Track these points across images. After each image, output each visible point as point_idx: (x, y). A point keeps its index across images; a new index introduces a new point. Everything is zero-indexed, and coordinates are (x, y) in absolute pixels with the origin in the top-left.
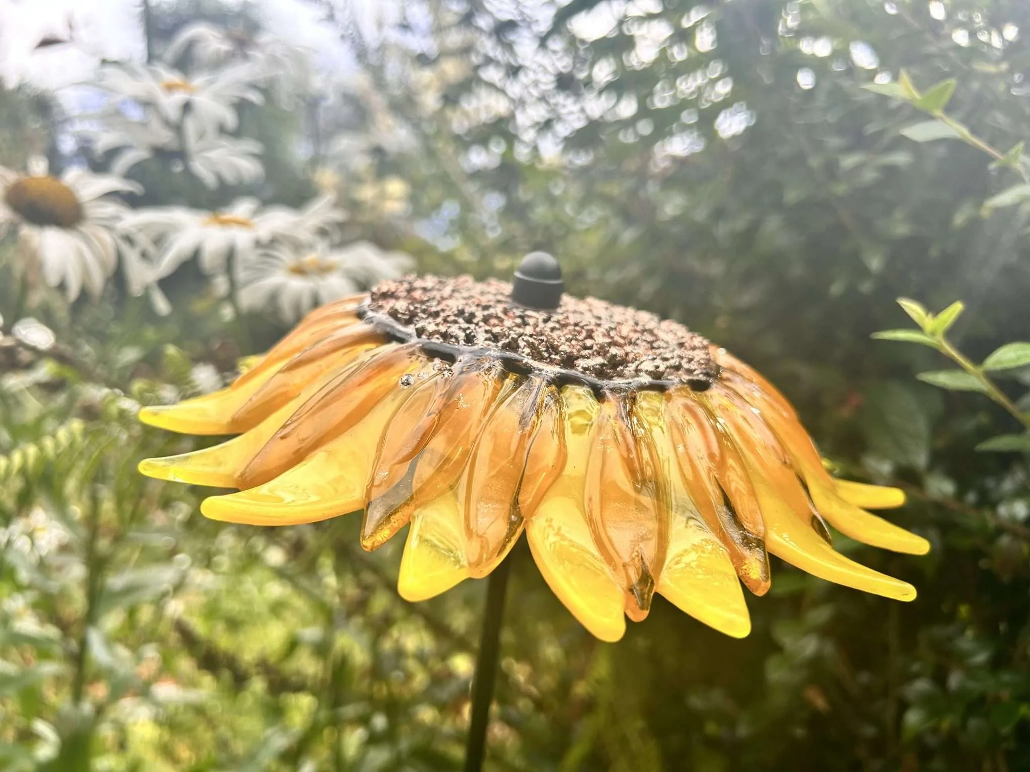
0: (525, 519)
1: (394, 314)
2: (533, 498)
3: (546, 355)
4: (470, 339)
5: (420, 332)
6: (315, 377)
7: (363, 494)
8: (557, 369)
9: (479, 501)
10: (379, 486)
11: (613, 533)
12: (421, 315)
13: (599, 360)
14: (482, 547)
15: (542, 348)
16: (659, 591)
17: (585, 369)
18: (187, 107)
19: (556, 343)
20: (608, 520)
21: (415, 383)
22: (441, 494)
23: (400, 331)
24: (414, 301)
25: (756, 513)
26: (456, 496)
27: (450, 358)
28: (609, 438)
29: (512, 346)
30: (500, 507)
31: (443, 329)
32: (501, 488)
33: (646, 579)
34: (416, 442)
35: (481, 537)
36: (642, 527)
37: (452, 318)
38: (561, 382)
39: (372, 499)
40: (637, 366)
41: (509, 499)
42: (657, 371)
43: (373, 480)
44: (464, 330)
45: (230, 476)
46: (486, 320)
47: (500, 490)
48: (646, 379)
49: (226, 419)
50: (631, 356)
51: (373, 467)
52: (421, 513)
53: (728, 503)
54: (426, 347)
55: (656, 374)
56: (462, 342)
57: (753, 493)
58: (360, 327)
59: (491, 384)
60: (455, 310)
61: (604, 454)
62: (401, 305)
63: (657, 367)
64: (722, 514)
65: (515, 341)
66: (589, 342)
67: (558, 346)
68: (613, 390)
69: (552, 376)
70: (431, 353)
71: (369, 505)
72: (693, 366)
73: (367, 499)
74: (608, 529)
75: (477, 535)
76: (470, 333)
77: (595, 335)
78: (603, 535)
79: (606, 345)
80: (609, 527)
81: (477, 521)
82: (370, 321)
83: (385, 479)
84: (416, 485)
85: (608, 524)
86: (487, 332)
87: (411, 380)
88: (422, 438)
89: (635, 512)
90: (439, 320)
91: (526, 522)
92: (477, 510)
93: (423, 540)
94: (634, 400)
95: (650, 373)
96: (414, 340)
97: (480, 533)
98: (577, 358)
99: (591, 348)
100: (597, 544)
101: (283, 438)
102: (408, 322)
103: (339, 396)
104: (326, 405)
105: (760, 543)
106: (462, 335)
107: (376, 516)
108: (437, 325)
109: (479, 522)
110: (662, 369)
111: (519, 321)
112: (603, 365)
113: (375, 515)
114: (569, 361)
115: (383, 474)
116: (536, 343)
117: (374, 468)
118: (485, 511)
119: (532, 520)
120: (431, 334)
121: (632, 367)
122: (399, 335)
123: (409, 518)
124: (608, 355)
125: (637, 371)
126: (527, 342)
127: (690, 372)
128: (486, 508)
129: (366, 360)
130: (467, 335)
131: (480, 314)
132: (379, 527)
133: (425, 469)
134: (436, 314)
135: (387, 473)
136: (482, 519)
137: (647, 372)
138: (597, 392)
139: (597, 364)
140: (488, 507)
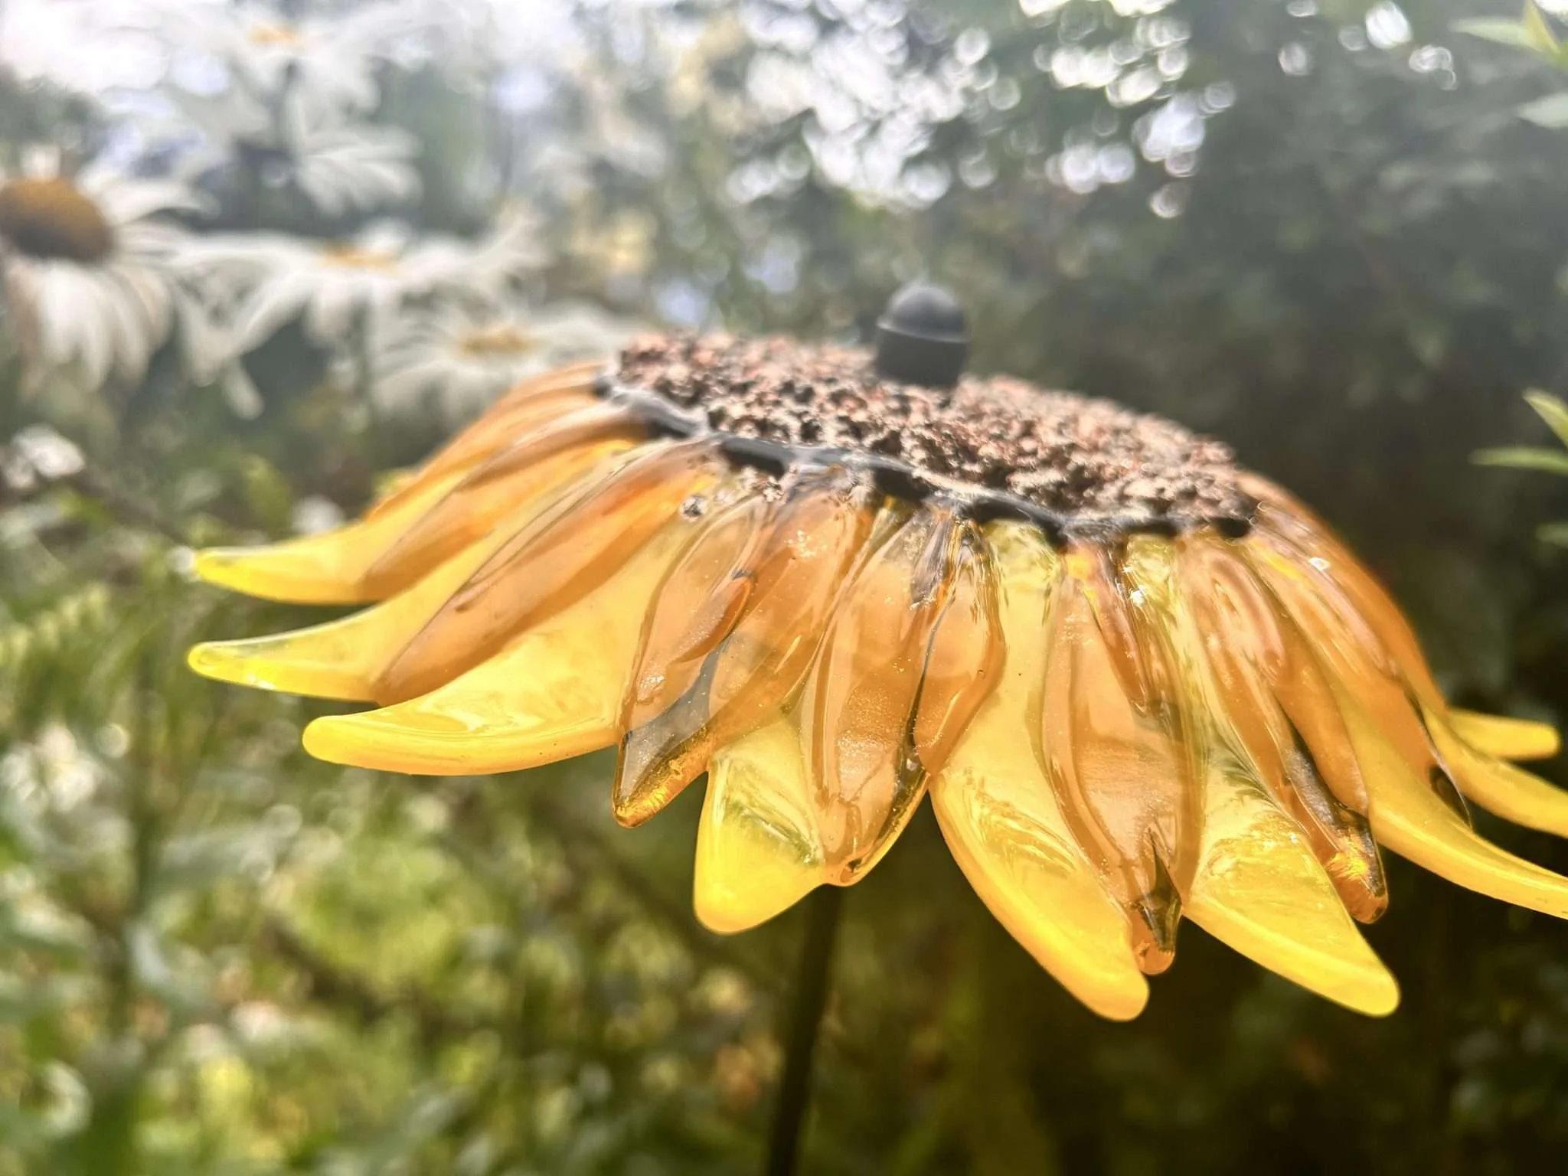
0: (928, 775)
1: (664, 388)
2: (945, 731)
3: (954, 464)
4: (810, 432)
5: (716, 419)
6: (518, 500)
7: (615, 717)
8: (977, 491)
9: (841, 733)
10: (648, 701)
11: (1099, 801)
12: (717, 389)
13: (1053, 476)
14: (849, 825)
15: (948, 451)
16: (1191, 916)
17: (1030, 491)
18: (291, 72)
19: (972, 442)
20: (1091, 778)
21: (710, 510)
22: (765, 722)
23: (679, 420)
24: (698, 366)
25: (1351, 766)
26: (796, 724)
27: (773, 466)
28: (1084, 620)
29: (891, 445)
30: (881, 749)
31: (758, 413)
32: (881, 712)
34: (715, 621)
35: (848, 805)
36: (1155, 792)
37: (772, 397)
38: (985, 514)
39: (634, 726)
40: (1123, 488)
41: (896, 733)
42: (1160, 498)
43: (633, 691)
44: (799, 416)
45: (361, 679)
46: (837, 398)
47: (880, 714)
48: (1140, 514)
49: (355, 574)
50: (1109, 472)
51: (634, 664)
52: (726, 757)
53: (1302, 745)
54: (731, 446)
55: (1159, 505)
56: (796, 438)
57: (1342, 728)
58: (602, 412)
59: (851, 520)
60: (776, 383)
61: (1075, 651)
62: (678, 372)
63: (1162, 490)
64: (1295, 767)
65: (895, 436)
66: (1028, 445)
67: (976, 449)
68: (1079, 531)
69: (969, 502)
70: (737, 458)
71: (626, 739)
72: (1216, 493)
73: (623, 728)
74: (1092, 794)
75: (841, 801)
77: (1040, 430)
78: (1082, 807)
79: (1064, 448)
80: (1094, 790)
81: (838, 774)
82: (620, 400)
83: (657, 689)
84: (716, 702)
85: (1090, 786)
86: (842, 419)
87: (702, 506)
88: (728, 613)
89: (1139, 762)
90: (751, 397)
91: (931, 779)
92: (837, 752)
93: (733, 808)
94: (1121, 550)
95: (1149, 502)
96: (704, 433)
97: (848, 798)
98: (1012, 470)
99: (1034, 453)
100: (1068, 820)
101: (462, 609)
102: (691, 402)
103: (567, 534)
104: (541, 551)
105: (1362, 824)
106: (795, 425)
107: (642, 760)
108: (748, 405)
109: (842, 777)
110: (1169, 494)
111: (894, 404)
112: (1060, 485)
113: (640, 757)
114: (997, 475)
115: (654, 680)
116: (937, 440)
117: (637, 665)
118: (854, 755)
119: (942, 775)
120: (737, 423)
121: (1111, 491)
122: (675, 426)
123: (705, 766)
124: (1071, 467)
125: (1123, 498)
126: (921, 438)
127: (1213, 503)
128: (854, 749)
129: (616, 470)
130: (804, 426)
131: (822, 391)
132: (647, 781)
133: (732, 672)
134: (743, 389)
135: (661, 678)
136: (848, 769)
137: (1141, 501)
138: (1052, 532)
139: (1050, 484)
140: (859, 748)
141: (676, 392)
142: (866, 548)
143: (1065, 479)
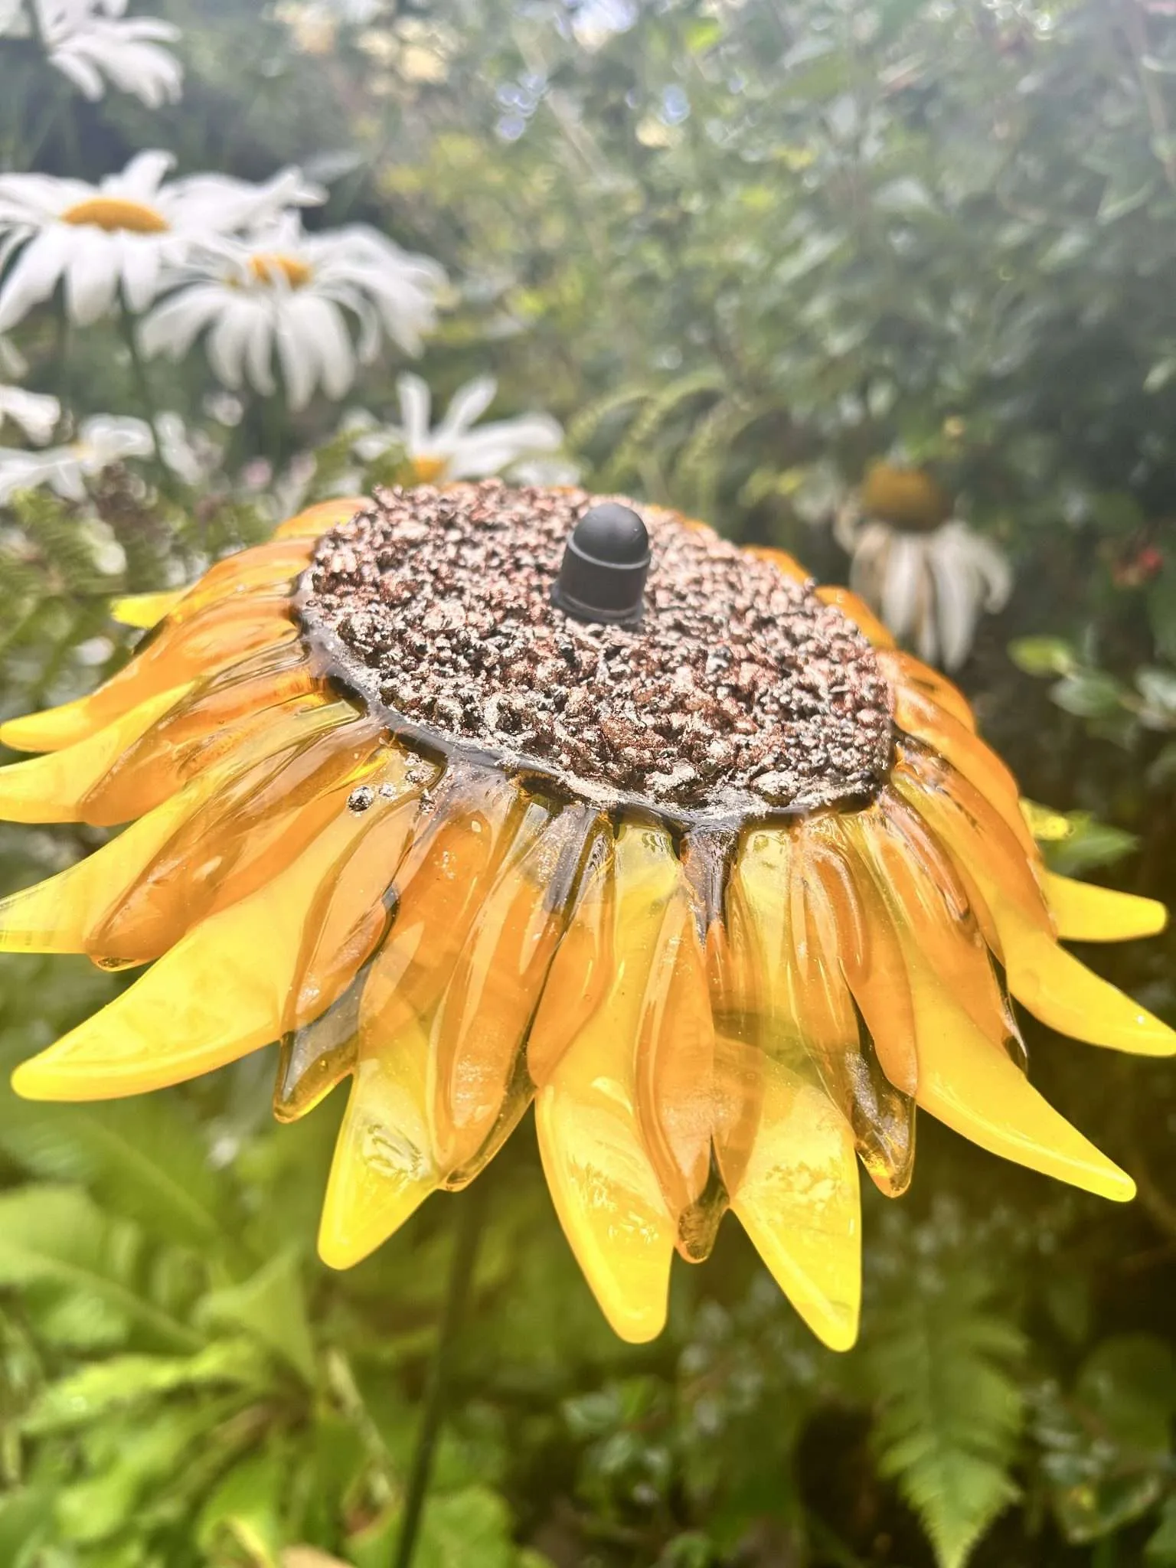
0: (535, 1089)
1: (348, 636)
3: (598, 763)
4: (470, 724)
5: (388, 697)
8: (614, 794)
11: (671, 1119)
12: (392, 652)
13: (688, 774)
16: (732, 1210)
17: (663, 792)
20: (667, 1096)
21: (374, 806)
23: (355, 678)
27: (436, 758)
29: (540, 746)
30: (494, 1073)
31: (428, 694)
32: (498, 1036)
33: (714, 1188)
38: (620, 816)
40: (752, 779)
41: (510, 1054)
43: (294, 1003)
44: (463, 702)
47: (496, 1039)
50: (744, 757)
62: (361, 620)
65: (547, 733)
67: (621, 747)
69: (606, 807)
71: (293, 1037)
72: (849, 758)
76: (473, 710)
83: (313, 1002)
84: (364, 1013)
85: (664, 1103)
86: (501, 708)
87: (368, 800)
98: (650, 771)
102: (370, 662)
106: (458, 713)
109: (458, 1101)
112: (692, 783)
114: (635, 776)
115: (310, 993)
116: (582, 747)
117: (298, 976)
118: (470, 1080)
120: (406, 707)
121: (744, 780)
125: (751, 788)
127: (842, 774)
128: (472, 1073)
130: (466, 714)
133: (381, 985)
134: (419, 651)
135: (317, 991)
136: (464, 1094)
137: (765, 796)
138: (678, 837)
139: (683, 783)
140: (476, 1072)
141: (356, 644)
142: (509, 857)
143: (698, 776)
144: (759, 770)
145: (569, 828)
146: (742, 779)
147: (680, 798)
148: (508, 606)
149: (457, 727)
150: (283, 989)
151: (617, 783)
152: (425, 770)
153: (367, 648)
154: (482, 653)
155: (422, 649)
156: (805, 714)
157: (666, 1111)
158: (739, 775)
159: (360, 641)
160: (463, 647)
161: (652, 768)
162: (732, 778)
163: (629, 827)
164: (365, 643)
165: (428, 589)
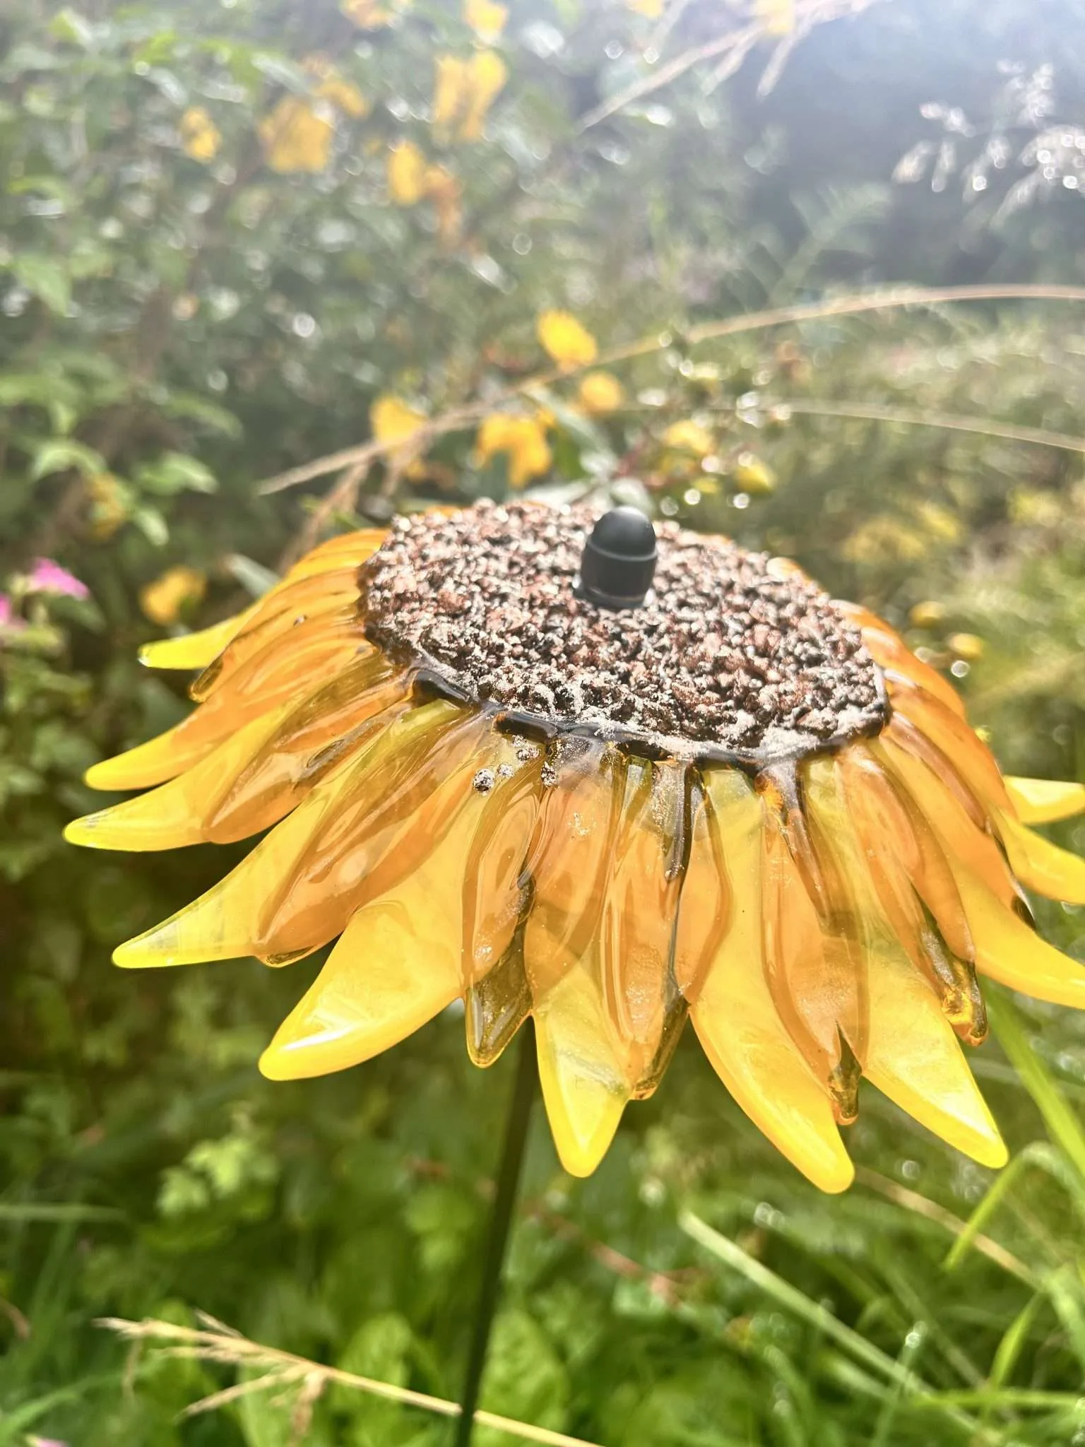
4: (562, 702)
11: (804, 1008)
17: (734, 742)
20: (798, 991)
25: (964, 929)
28: (785, 862)
30: (657, 994)
33: (850, 1064)
44: (552, 687)
57: (956, 894)
61: (781, 887)
64: (928, 945)
70: (509, 728)
74: (800, 1004)
76: (563, 692)
80: (801, 1000)
81: (630, 1019)
83: (488, 958)
85: (798, 997)
92: (627, 1000)
109: (634, 1022)
115: (484, 951)
118: (639, 1002)
120: (505, 697)
128: (639, 997)
135: (489, 949)
136: (637, 1015)
137: (813, 731)
138: (754, 775)
139: (748, 730)
140: (642, 995)
142: (624, 812)
143: (758, 722)
144: (800, 712)
145: (668, 779)
146: (789, 719)
147: (747, 741)
148: (551, 604)
149: (553, 709)
150: (456, 951)
151: (694, 737)
152: (530, 748)
153: (450, 653)
154: (550, 644)
155: (501, 648)
156: (816, 661)
157: (800, 1002)
158: (786, 718)
159: (444, 648)
160: (531, 642)
161: (719, 721)
162: (781, 720)
163: (712, 773)
164: (448, 649)
165: (478, 598)
